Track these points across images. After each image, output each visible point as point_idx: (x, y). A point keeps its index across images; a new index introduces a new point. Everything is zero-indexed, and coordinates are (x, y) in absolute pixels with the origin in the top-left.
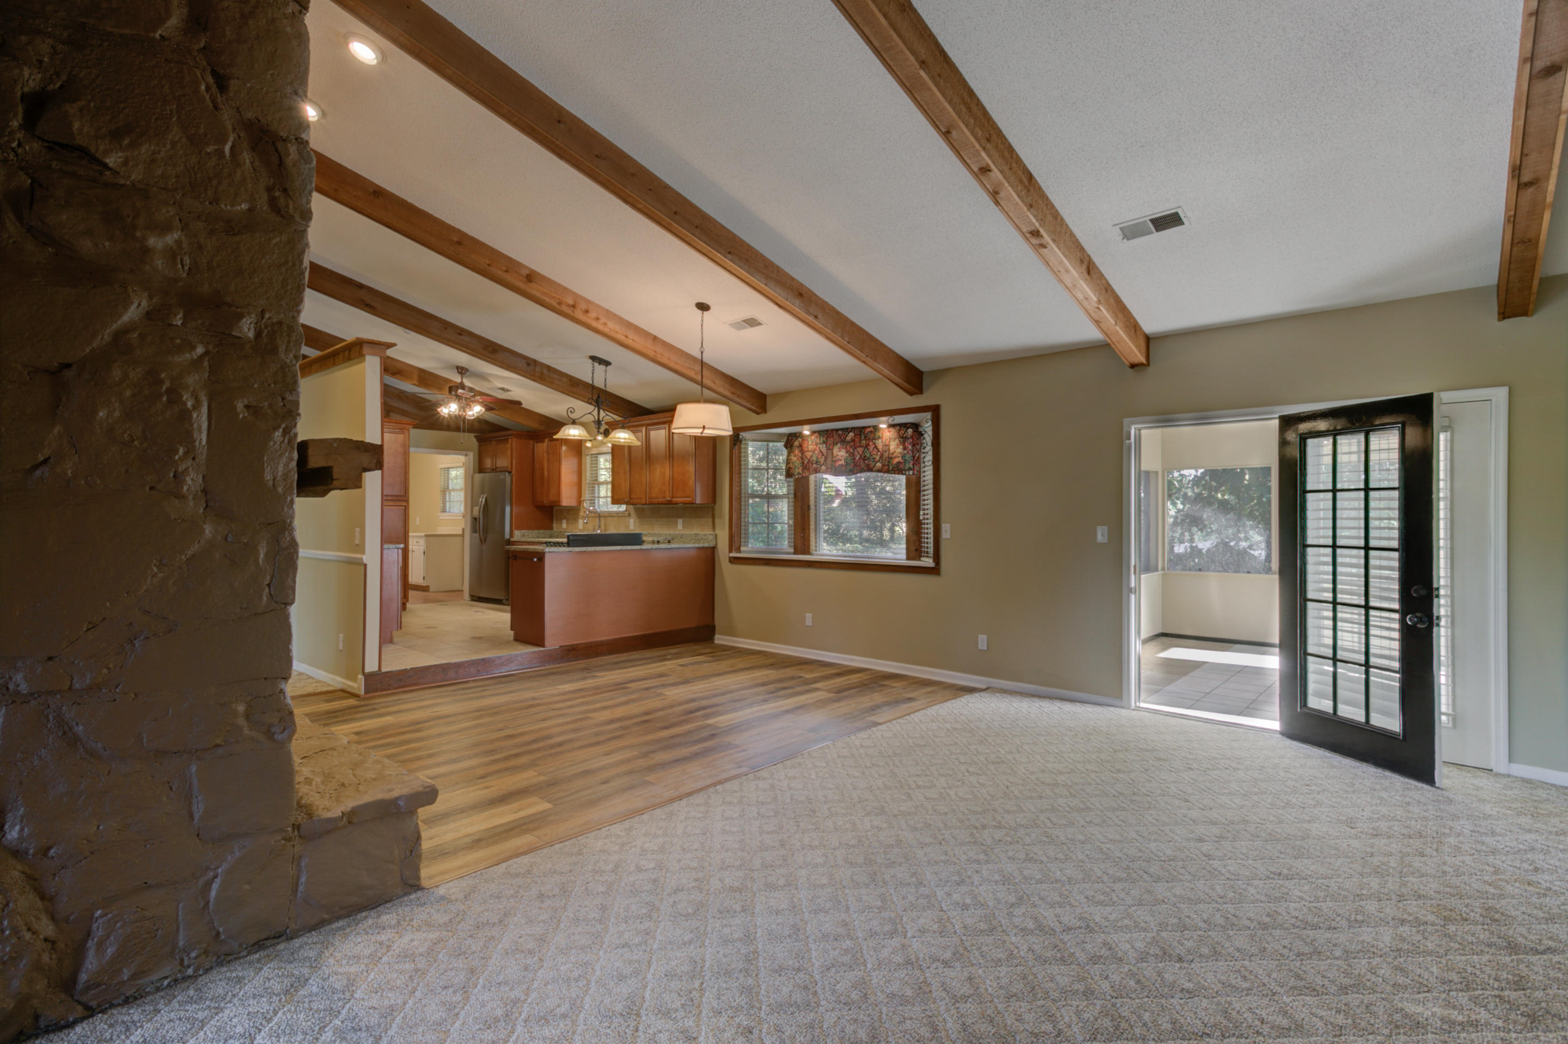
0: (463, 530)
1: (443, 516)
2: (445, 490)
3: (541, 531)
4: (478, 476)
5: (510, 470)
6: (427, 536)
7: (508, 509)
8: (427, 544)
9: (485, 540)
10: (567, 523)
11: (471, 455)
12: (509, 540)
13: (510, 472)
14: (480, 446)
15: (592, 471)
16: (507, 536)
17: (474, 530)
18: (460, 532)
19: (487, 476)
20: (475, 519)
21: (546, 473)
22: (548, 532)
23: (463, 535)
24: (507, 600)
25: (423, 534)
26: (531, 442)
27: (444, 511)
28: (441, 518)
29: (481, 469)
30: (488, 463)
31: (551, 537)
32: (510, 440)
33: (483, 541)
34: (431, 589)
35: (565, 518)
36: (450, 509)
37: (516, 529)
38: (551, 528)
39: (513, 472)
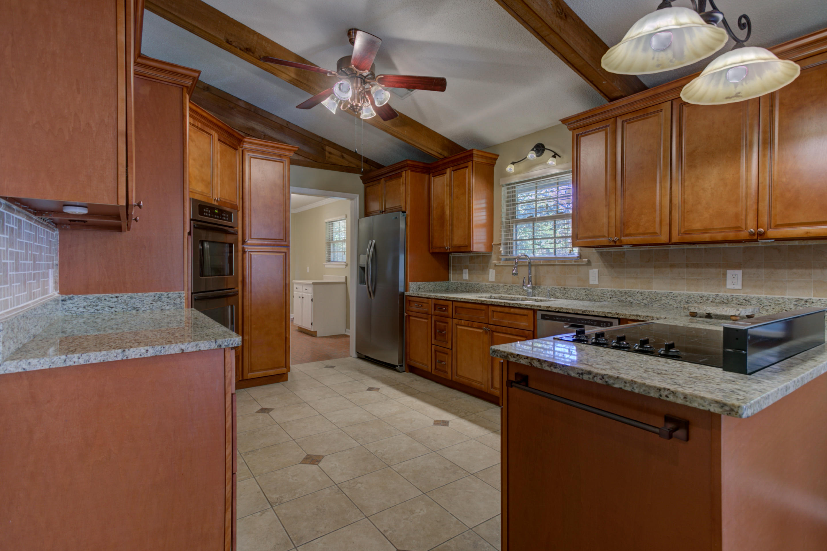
0: (346, 278)
1: (329, 265)
2: (330, 242)
3: (437, 283)
4: (365, 222)
5: (404, 209)
6: (314, 284)
7: (402, 258)
8: (315, 292)
9: (374, 293)
10: (469, 274)
11: (357, 198)
12: (403, 293)
13: (404, 212)
14: (366, 188)
15: (508, 206)
16: (401, 289)
17: (361, 280)
18: (344, 280)
19: (376, 219)
20: (363, 268)
21: (448, 212)
22: (444, 284)
23: (346, 283)
24: (401, 366)
25: (311, 282)
26: (426, 176)
27: (329, 261)
28: (326, 266)
29: (367, 213)
30: (375, 206)
31: (447, 290)
32: (404, 174)
33: (372, 292)
34: (318, 335)
35: (466, 267)
36: (334, 259)
37: (413, 280)
38: (447, 279)
39: (408, 212)
